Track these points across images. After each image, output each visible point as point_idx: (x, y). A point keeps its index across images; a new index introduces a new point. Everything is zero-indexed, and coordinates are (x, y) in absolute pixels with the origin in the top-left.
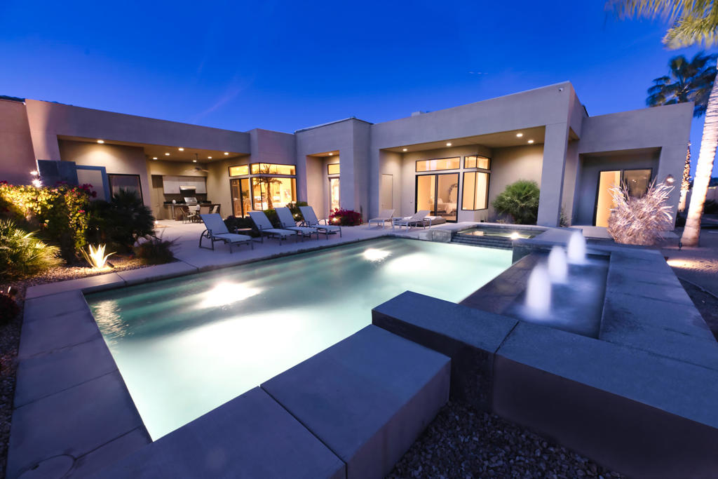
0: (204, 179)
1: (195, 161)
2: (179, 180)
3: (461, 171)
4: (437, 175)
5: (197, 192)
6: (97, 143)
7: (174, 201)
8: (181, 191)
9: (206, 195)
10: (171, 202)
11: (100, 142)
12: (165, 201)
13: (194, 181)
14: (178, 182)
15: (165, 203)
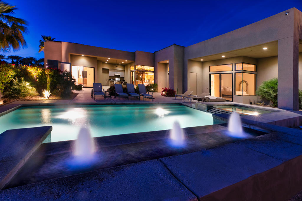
0: (123, 71)
1: (120, 64)
2: (115, 71)
3: (234, 72)
4: (220, 74)
5: (121, 76)
6: (81, 56)
7: (112, 79)
8: (115, 75)
9: (124, 78)
10: (111, 80)
11: (83, 55)
12: (109, 79)
13: (120, 72)
14: (114, 72)
15: (109, 80)
